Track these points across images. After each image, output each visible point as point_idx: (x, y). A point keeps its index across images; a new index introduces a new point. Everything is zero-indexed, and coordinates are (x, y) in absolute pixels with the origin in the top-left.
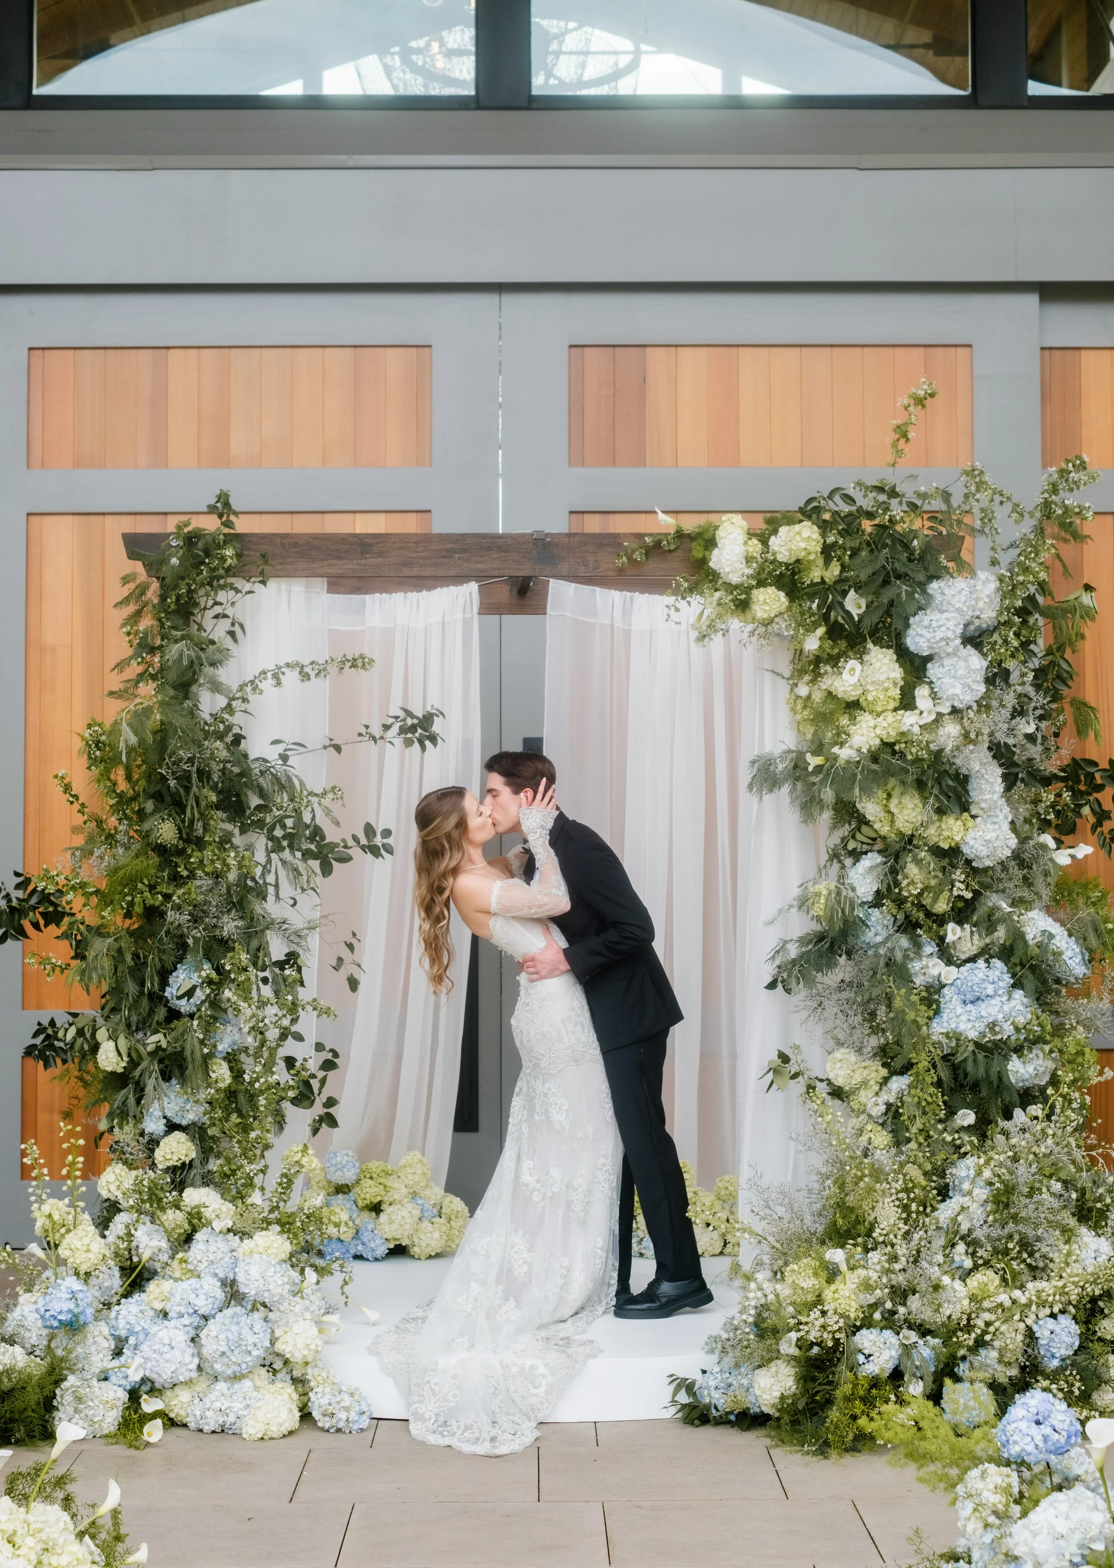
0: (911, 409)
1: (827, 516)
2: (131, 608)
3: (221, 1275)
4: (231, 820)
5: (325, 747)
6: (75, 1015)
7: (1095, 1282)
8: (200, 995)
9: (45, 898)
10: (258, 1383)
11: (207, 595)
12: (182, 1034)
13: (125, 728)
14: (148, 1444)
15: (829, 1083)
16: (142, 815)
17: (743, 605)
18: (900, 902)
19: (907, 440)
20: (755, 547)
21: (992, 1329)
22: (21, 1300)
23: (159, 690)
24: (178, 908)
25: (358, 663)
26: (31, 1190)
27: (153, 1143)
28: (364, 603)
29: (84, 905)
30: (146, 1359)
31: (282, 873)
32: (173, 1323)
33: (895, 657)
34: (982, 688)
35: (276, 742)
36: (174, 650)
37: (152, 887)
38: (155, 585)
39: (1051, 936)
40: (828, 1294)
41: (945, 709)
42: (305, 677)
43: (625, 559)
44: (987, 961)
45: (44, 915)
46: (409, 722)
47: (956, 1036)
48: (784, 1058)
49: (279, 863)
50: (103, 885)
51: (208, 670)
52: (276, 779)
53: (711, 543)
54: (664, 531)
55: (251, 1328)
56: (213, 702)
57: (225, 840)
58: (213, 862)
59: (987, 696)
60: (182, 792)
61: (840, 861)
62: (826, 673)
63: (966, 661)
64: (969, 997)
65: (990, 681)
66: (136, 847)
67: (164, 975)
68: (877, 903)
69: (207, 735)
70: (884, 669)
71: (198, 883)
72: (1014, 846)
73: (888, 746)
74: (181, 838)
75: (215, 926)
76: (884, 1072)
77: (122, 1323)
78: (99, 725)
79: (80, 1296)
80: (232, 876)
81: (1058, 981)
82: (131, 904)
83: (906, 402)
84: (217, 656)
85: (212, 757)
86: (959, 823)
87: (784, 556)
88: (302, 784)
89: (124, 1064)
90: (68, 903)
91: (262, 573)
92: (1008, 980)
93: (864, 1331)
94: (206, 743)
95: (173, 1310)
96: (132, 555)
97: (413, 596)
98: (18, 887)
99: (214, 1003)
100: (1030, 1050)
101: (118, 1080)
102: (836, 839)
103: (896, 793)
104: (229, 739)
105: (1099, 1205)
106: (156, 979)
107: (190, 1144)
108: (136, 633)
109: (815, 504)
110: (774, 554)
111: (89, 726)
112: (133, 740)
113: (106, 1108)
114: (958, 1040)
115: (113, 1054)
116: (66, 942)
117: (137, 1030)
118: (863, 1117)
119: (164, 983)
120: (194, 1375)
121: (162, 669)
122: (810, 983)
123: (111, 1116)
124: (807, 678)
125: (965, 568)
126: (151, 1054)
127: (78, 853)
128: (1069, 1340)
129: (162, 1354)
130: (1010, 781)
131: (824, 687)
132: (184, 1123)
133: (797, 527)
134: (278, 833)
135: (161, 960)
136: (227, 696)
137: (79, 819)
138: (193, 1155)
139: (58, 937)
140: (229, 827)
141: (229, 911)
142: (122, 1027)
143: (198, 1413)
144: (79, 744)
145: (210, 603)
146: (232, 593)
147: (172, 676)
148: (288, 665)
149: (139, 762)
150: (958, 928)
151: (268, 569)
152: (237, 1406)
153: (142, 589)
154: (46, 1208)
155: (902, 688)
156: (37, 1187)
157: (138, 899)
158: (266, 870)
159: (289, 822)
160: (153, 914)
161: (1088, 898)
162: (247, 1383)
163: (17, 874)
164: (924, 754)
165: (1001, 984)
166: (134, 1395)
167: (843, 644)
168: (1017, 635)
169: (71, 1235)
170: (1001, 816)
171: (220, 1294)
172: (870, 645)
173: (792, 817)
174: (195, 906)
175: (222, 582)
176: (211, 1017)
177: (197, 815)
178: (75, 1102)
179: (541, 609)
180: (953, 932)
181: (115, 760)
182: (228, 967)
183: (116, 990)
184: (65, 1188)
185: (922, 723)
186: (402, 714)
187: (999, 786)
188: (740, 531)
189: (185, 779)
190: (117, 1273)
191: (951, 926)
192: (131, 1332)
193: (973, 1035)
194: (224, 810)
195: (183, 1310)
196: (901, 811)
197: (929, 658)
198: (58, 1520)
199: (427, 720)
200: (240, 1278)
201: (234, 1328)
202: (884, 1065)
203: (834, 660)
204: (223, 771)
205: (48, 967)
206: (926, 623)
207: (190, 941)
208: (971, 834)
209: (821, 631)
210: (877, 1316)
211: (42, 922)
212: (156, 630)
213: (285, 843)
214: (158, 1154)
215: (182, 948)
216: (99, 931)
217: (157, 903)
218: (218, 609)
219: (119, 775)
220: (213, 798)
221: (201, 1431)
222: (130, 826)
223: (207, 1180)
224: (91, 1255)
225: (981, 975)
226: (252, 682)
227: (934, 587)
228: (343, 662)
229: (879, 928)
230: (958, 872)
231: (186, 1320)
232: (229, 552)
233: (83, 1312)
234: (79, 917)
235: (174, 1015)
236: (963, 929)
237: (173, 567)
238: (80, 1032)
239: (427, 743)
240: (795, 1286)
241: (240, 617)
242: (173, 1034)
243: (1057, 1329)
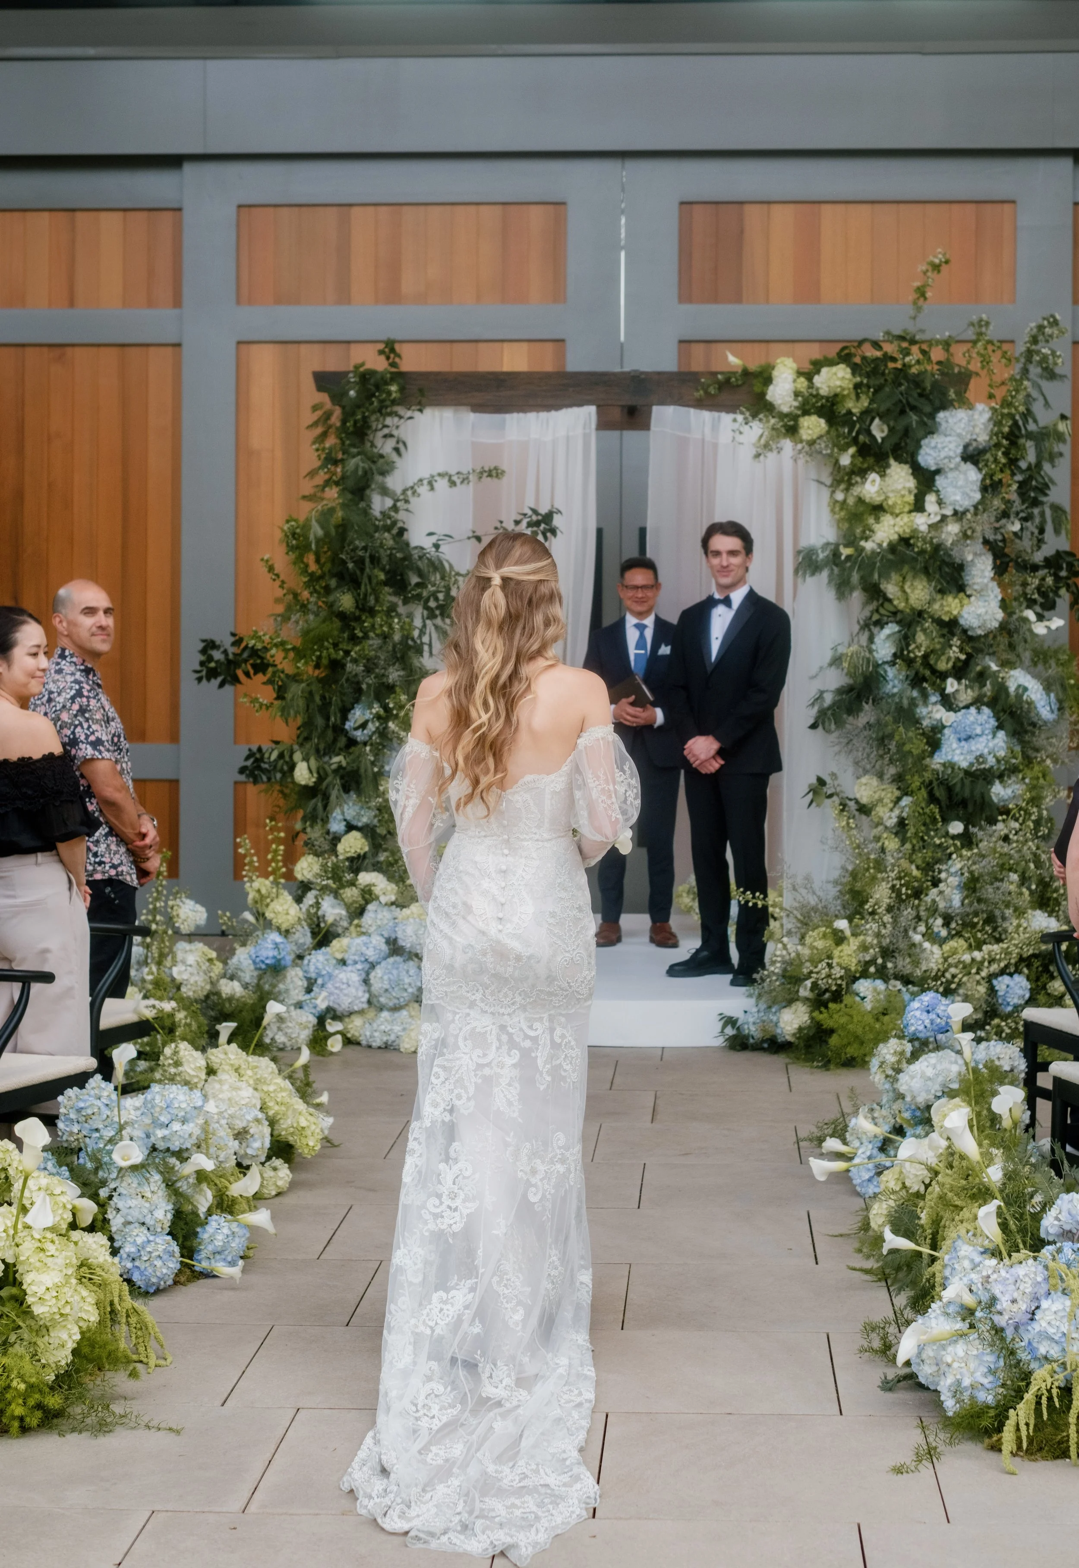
0: (929, 274)
1: (857, 360)
2: (319, 430)
3: (386, 935)
4: (396, 594)
5: (469, 538)
6: (277, 743)
7: (1029, 944)
8: (371, 727)
9: (254, 652)
10: (413, 1013)
11: (377, 420)
12: (358, 757)
13: (314, 523)
14: (332, 1053)
15: (857, 802)
16: (328, 590)
17: (792, 430)
18: (909, 662)
19: (925, 299)
20: (802, 383)
21: (956, 980)
22: (237, 952)
23: (341, 493)
24: (355, 661)
25: (495, 473)
26: (244, 873)
27: (336, 840)
28: (504, 421)
29: (284, 658)
30: (331, 994)
31: (434, 635)
32: (349, 968)
33: (910, 471)
34: (978, 496)
35: (431, 534)
36: (352, 463)
37: (335, 645)
38: (338, 412)
39: (1026, 689)
40: (836, 953)
41: (948, 512)
42: (453, 484)
43: (702, 392)
44: (978, 709)
45: (254, 666)
46: (534, 518)
47: (951, 765)
48: (821, 782)
49: (433, 628)
50: (298, 643)
51: (379, 478)
52: (431, 563)
53: (768, 380)
54: (734, 370)
55: (408, 972)
56: (383, 502)
57: (392, 609)
58: (381, 626)
59: (982, 502)
60: (358, 572)
61: (870, 630)
62: (857, 482)
63: (965, 474)
64: (963, 736)
65: (984, 489)
66: (323, 614)
67: (345, 712)
68: (893, 663)
69: (377, 529)
70: (901, 480)
71: (371, 642)
72: (1000, 619)
73: (905, 541)
74: (357, 607)
75: (383, 675)
76: (897, 793)
77: (312, 968)
78: (295, 521)
79: (281, 946)
80: (397, 637)
81: (1034, 725)
82: (319, 658)
83: (924, 268)
84: (386, 467)
85: (382, 545)
86: (957, 601)
87: (824, 391)
88: (451, 566)
89: (314, 780)
90: (272, 656)
91: (420, 403)
92: (993, 723)
93: (862, 981)
94: (377, 535)
95: (350, 958)
96: (320, 388)
97: (543, 415)
98: (234, 644)
99: (383, 733)
100: (1009, 777)
101: (309, 792)
102: (867, 613)
103: (909, 576)
104: (395, 531)
105: (1055, 895)
106: (339, 715)
107: (363, 840)
108: (324, 449)
109: (846, 351)
110: (817, 389)
111: (288, 521)
112: (320, 533)
113: (300, 813)
114: (953, 768)
115: (306, 773)
116: (270, 687)
117: (325, 754)
118: (881, 828)
119: (345, 718)
120: (365, 1006)
121: (343, 478)
122: (839, 724)
123: (304, 819)
124: (843, 486)
125: (964, 402)
126: (335, 771)
127: (279, 619)
128: (1021, 992)
129: (341, 990)
130: (1000, 570)
131: (855, 494)
132: (360, 824)
133: (834, 369)
134: (432, 604)
135: (342, 701)
136: (393, 498)
137: (280, 593)
138: (367, 849)
139: (264, 683)
140: (394, 599)
141: (394, 664)
142: (313, 751)
143: (368, 1034)
144: (279, 535)
145: (380, 426)
146: (396, 419)
147: (350, 483)
148: (439, 475)
149: (325, 549)
150: (955, 683)
151: (424, 400)
152: (397, 1028)
153: (328, 415)
154: (256, 885)
155: (916, 496)
156: (249, 871)
157: (325, 653)
158: (422, 632)
159: (441, 596)
160: (336, 666)
161: (1059, 660)
162: (404, 1013)
163: (233, 635)
164: (928, 547)
165: (987, 726)
166: (321, 1020)
167: (871, 460)
168: (1006, 454)
169: (275, 901)
170: (992, 596)
171: (384, 948)
172: (892, 461)
173: (830, 595)
174: (368, 660)
175: (389, 410)
176: (379, 744)
177: (369, 590)
178: (277, 810)
179: (646, 426)
180: (951, 685)
181: (306, 548)
182: (391, 705)
183: (308, 724)
184: (270, 869)
185: (930, 522)
186: (530, 513)
187: (989, 573)
188: (790, 371)
189: (360, 562)
190: (309, 934)
191: (950, 681)
192: (319, 975)
193: (964, 765)
194: (391, 587)
195: (357, 958)
196: (913, 592)
197: (938, 472)
198: (267, 1067)
199: (548, 518)
200: (400, 935)
201: (395, 972)
202: (899, 789)
203: (862, 473)
204: (390, 556)
205: (257, 705)
206: (933, 444)
207: (364, 686)
208: (966, 609)
209: (852, 450)
210: (872, 969)
211: (252, 672)
212: (338, 447)
213: (437, 612)
214: (340, 848)
215: (359, 691)
216: (295, 678)
217: (339, 657)
218: (386, 431)
219: (310, 559)
220: (382, 576)
221: (370, 1047)
222: (319, 598)
223: (377, 867)
224: (289, 917)
225: (972, 719)
226: (412, 488)
227: (941, 416)
228: (481, 473)
229: (896, 682)
230: (955, 639)
231: (359, 966)
232: (394, 388)
233: (283, 958)
234: (280, 667)
235: (352, 742)
236: (959, 683)
237: (351, 399)
238: (281, 756)
239: (549, 534)
240: (812, 948)
241: (403, 437)
242: (352, 757)
243: (1012, 984)
